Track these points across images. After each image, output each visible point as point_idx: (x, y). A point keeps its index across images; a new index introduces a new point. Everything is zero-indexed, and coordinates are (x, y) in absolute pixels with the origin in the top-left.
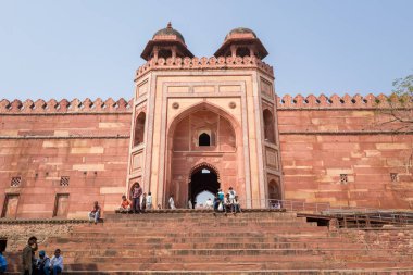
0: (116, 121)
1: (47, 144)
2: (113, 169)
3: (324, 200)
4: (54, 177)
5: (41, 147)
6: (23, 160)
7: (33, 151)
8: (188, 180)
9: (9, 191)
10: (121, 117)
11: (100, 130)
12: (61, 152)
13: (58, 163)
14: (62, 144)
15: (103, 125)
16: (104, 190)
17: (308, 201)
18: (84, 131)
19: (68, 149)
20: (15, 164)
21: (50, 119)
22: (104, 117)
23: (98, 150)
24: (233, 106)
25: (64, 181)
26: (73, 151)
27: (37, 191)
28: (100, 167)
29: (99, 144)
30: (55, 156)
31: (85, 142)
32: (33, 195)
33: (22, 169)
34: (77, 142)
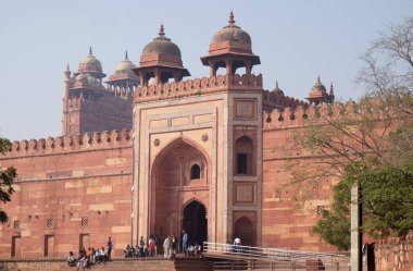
0: (120, 157)
1: (69, 185)
2: (120, 208)
3: (298, 235)
4: (77, 218)
5: (64, 189)
6: (53, 202)
7: (59, 194)
8: (180, 218)
9: (47, 232)
10: (124, 152)
11: (108, 168)
12: (80, 193)
13: (77, 204)
14: (79, 184)
15: (110, 162)
16: (115, 229)
17: (283, 237)
18: (96, 169)
19: (85, 189)
20: (47, 206)
21: (67, 159)
22: (110, 153)
23: (107, 189)
24: (205, 138)
25: (84, 222)
26: (89, 191)
27: (66, 231)
28: (109, 207)
29: (108, 183)
30: (75, 197)
31: (96, 181)
32: (64, 235)
33: (54, 211)
34: (91, 181)
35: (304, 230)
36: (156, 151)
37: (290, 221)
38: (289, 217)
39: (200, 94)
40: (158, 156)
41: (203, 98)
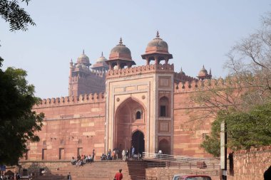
0: (99, 107)
1: (72, 122)
2: (99, 134)
3: (192, 149)
4: (76, 140)
5: (69, 124)
6: (63, 131)
7: (67, 127)
8: (130, 139)
9: (60, 147)
10: (101, 105)
11: (92, 113)
12: (78, 126)
13: (76, 132)
14: (77, 122)
15: (93, 110)
16: (96, 145)
17: (185, 150)
18: (86, 114)
19: (80, 124)
20: (60, 133)
21: (71, 108)
22: (93, 105)
23: (92, 124)
24: (144, 98)
25: (80, 142)
26: (82, 125)
27: (71, 146)
28: (93, 134)
29: (93, 121)
30: (75, 128)
31: (86, 120)
32: (69, 148)
33: (64, 136)
34: (83, 120)
35: (196, 146)
36: (117, 104)
37: (188, 141)
38: (187, 140)
39: (141, 74)
40: (119, 107)
41: (142, 76)
